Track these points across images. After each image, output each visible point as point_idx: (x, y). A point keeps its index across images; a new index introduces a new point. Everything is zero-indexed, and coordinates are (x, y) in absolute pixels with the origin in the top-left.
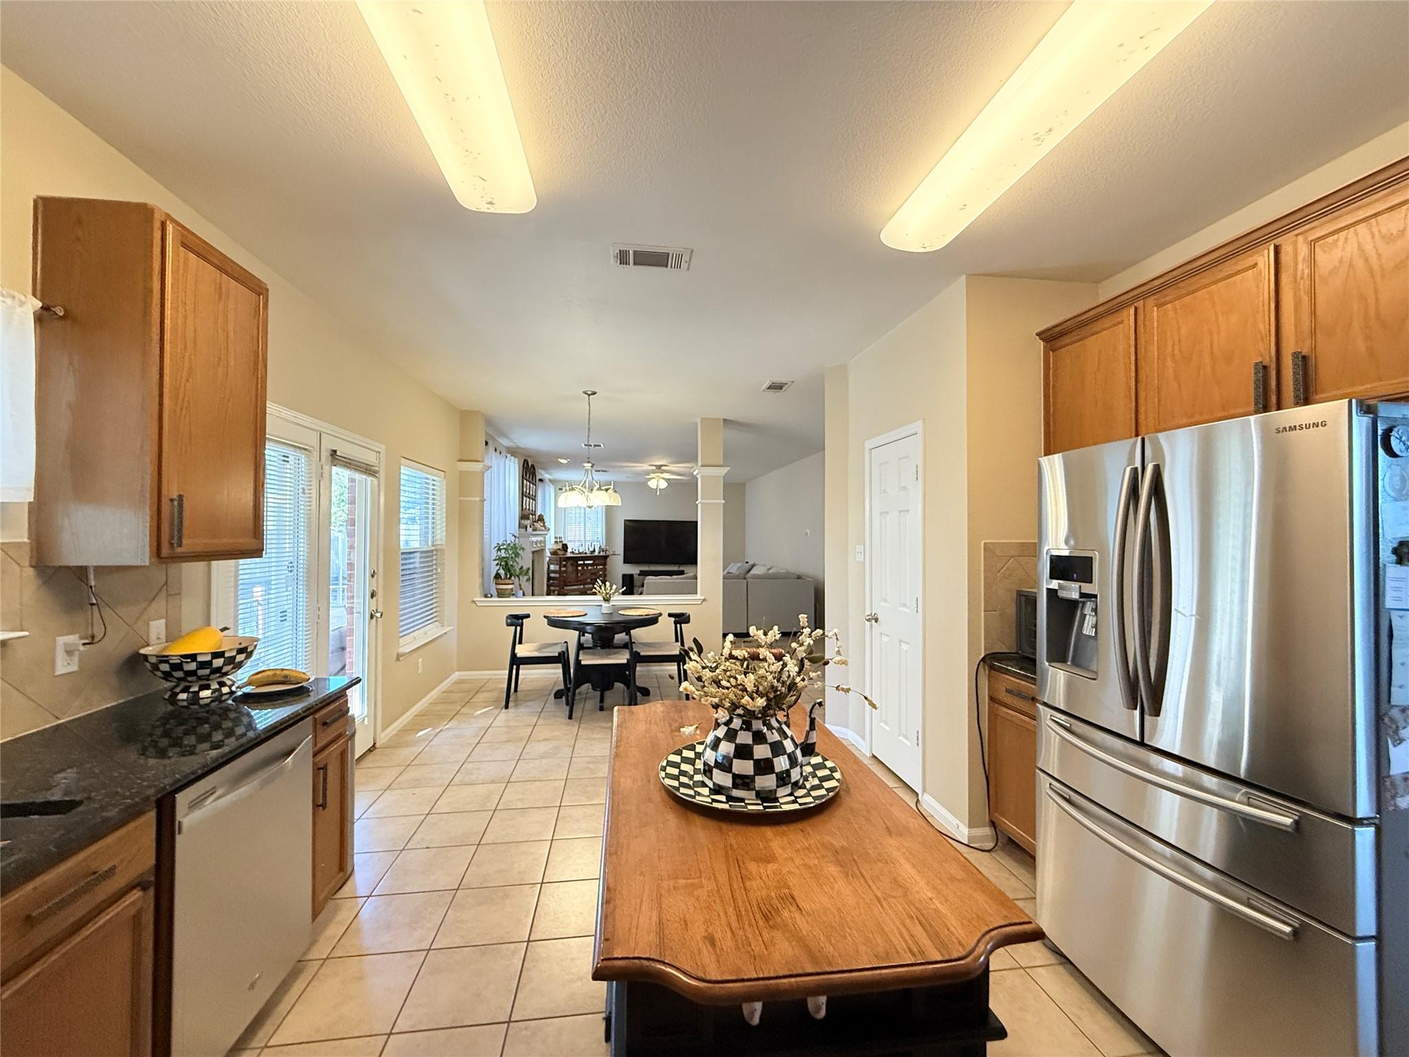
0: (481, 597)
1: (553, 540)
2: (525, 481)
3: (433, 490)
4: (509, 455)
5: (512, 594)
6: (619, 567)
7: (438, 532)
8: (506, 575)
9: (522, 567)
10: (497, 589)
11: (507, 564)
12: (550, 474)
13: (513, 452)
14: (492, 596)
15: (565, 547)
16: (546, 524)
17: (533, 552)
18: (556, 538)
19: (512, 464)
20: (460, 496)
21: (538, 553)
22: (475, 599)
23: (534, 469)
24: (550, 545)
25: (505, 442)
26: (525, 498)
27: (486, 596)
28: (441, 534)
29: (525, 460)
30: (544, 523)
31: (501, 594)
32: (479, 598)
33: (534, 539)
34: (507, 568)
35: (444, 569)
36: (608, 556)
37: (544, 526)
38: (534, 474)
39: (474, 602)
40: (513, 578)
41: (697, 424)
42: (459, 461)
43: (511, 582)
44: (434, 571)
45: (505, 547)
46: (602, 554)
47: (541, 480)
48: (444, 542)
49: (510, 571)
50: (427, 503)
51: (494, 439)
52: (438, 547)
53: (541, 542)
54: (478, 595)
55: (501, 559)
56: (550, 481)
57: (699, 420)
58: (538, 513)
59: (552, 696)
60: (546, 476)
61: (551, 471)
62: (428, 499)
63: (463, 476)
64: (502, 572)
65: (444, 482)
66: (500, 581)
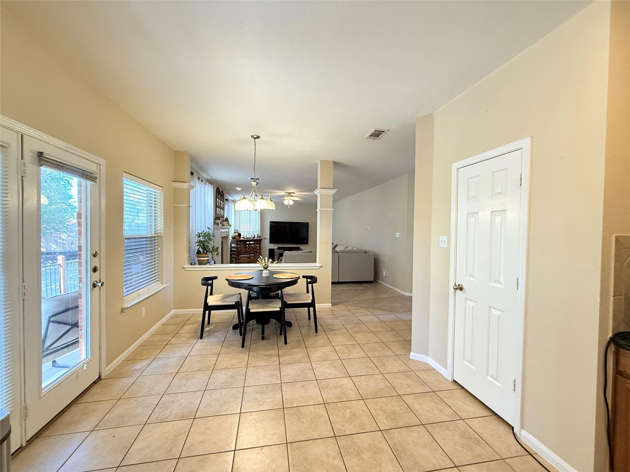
0: (188, 264)
1: (233, 231)
2: (217, 199)
3: (155, 198)
4: (207, 183)
5: (208, 262)
6: (267, 245)
7: (159, 225)
8: (203, 251)
9: (214, 247)
10: (198, 260)
11: (204, 245)
12: (232, 197)
13: (211, 182)
14: (195, 264)
15: (240, 235)
16: (229, 223)
17: (222, 238)
18: (235, 230)
19: (210, 189)
20: (174, 204)
21: (225, 238)
22: (184, 266)
23: (223, 193)
24: (232, 234)
25: (205, 176)
26: (217, 208)
27: (191, 264)
28: (160, 227)
29: (217, 188)
30: (228, 222)
31: (201, 263)
32: (187, 266)
33: (223, 230)
34: (204, 248)
35: (163, 248)
36: (262, 240)
37: (228, 224)
38: (223, 196)
39: (184, 268)
40: (208, 253)
41: (317, 164)
42: (173, 182)
43: (206, 256)
44: (156, 250)
45: (203, 235)
46: (258, 238)
47: (227, 200)
48: (162, 232)
49: (206, 249)
50: (151, 207)
51: (198, 173)
52: (159, 235)
53: (226, 232)
54: (186, 264)
55: (200, 242)
56: (232, 201)
57: (319, 162)
58: (225, 217)
59: (231, 327)
60: (230, 198)
61: (232, 195)
62: (152, 204)
63: (176, 191)
64: (201, 249)
65: (163, 194)
66: (200, 255)
